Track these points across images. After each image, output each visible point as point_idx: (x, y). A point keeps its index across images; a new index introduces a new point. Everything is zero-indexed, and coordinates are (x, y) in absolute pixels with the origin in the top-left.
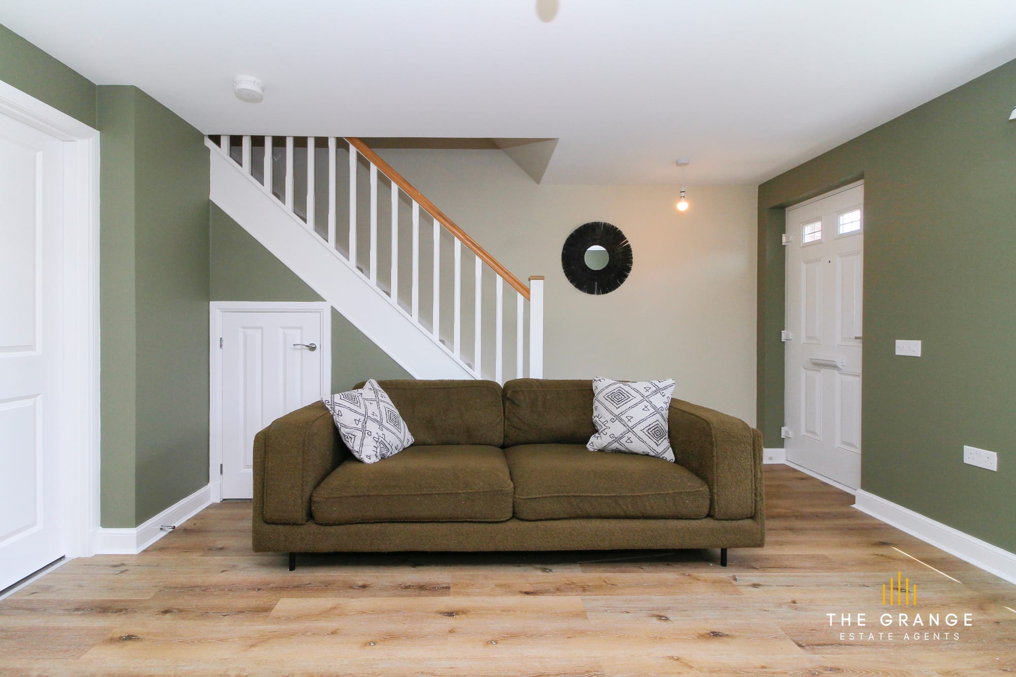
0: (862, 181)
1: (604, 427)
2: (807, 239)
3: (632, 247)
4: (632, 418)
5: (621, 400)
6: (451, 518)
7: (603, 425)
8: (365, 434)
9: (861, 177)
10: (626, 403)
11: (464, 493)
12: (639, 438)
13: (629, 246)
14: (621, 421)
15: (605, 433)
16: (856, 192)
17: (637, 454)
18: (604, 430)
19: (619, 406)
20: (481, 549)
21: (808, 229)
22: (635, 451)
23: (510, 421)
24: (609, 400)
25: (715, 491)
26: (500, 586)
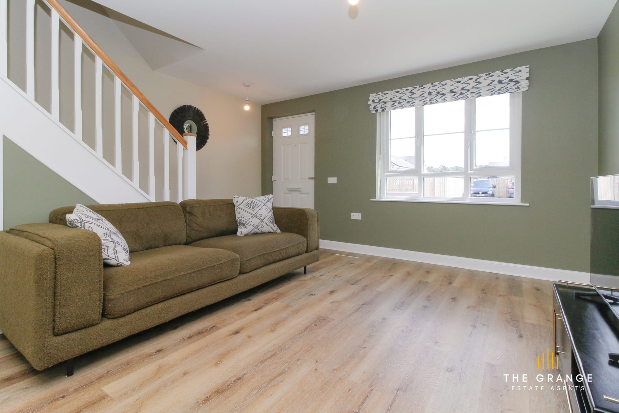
0: (314, 113)
1: (248, 222)
2: (285, 135)
3: (209, 125)
4: (262, 215)
5: (254, 206)
6: (210, 283)
7: (247, 221)
8: (115, 244)
9: (313, 111)
10: (257, 208)
11: (217, 265)
12: (267, 224)
13: (207, 124)
14: (257, 217)
15: (249, 225)
16: (311, 117)
17: (264, 233)
18: (248, 223)
19: (254, 209)
20: (226, 297)
21: (284, 130)
22: (264, 231)
23: (191, 227)
24: (248, 207)
25: (308, 239)
26: (240, 313)
